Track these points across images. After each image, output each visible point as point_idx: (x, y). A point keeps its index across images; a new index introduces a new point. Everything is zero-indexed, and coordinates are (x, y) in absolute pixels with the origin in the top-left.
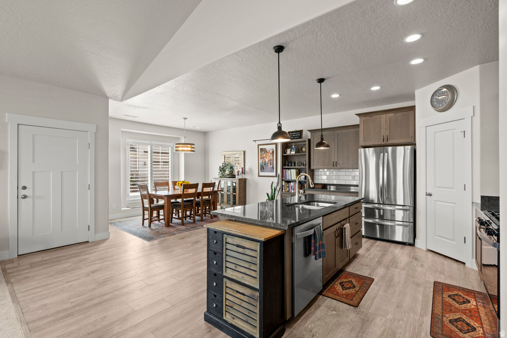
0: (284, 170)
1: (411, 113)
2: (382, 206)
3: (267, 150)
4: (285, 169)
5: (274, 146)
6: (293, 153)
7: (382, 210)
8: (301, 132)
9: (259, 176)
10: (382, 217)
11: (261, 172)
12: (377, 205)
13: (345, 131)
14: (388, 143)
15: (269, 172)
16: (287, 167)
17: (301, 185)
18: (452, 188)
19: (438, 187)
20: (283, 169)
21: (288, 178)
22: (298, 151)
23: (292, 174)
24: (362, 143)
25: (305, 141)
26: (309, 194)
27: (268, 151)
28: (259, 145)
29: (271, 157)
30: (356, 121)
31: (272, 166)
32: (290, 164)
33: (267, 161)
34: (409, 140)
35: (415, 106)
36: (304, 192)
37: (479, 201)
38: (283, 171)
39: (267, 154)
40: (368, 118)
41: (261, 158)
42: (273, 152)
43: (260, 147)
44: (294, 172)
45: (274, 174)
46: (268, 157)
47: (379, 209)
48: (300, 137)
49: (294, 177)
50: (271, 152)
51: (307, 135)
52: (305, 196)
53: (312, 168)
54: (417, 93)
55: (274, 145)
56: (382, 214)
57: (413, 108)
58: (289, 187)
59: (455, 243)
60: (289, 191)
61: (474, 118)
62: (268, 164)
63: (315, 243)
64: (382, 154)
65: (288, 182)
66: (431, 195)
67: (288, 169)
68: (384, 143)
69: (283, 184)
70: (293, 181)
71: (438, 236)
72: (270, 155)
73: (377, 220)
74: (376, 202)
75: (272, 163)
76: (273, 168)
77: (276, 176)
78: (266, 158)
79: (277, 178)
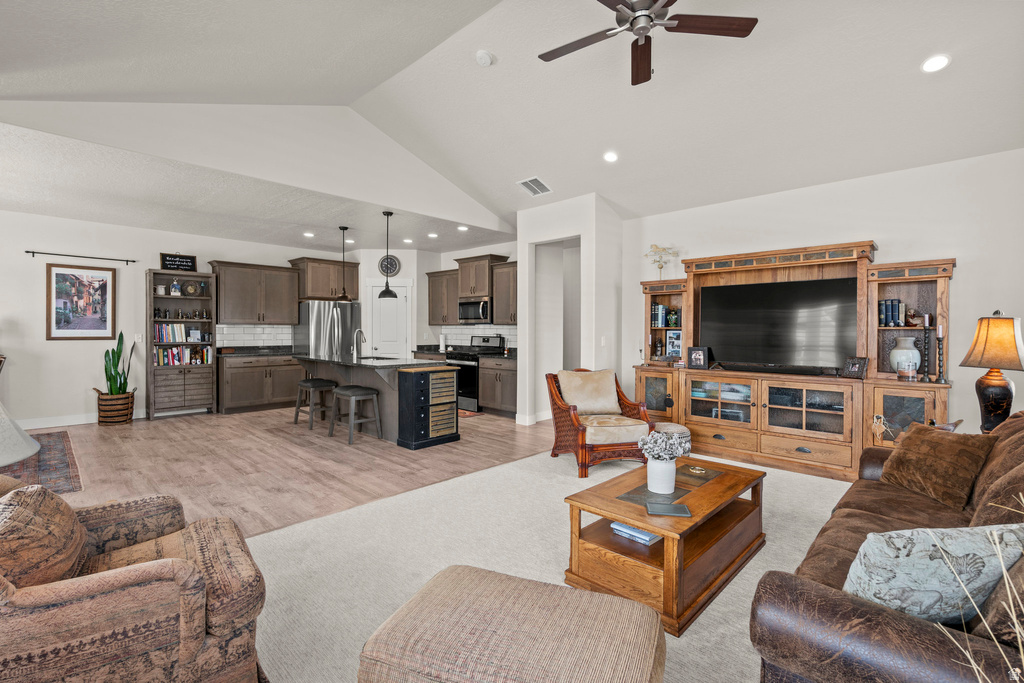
0: (156, 326)
1: (355, 269)
3: (85, 280)
4: (157, 322)
5: (108, 276)
6: (176, 294)
8: (193, 259)
9: (49, 338)
11: (59, 327)
13: (274, 273)
14: (336, 297)
15: (90, 328)
16: (163, 319)
18: (396, 341)
20: (154, 323)
21: (168, 338)
23: (175, 332)
24: (309, 293)
27: (87, 283)
28: (49, 266)
29: (97, 297)
31: (98, 316)
33: (81, 303)
34: (353, 297)
35: (358, 264)
38: (153, 327)
39: (85, 290)
41: (59, 296)
42: (103, 287)
43: (55, 271)
44: (180, 328)
45: (108, 332)
46: (85, 295)
48: (193, 268)
50: (97, 285)
55: (111, 273)
57: (355, 266)
58: (167, 356)
60: (168, 364)
62: (85, 310)
65: (167, 347)
66: (377, 350)
67: (168, 323)
72: (92, 291)
75: (98, 309)
76: (103, 320)
77: (113, 338)
78: (80, 298)
79: (116, 341)
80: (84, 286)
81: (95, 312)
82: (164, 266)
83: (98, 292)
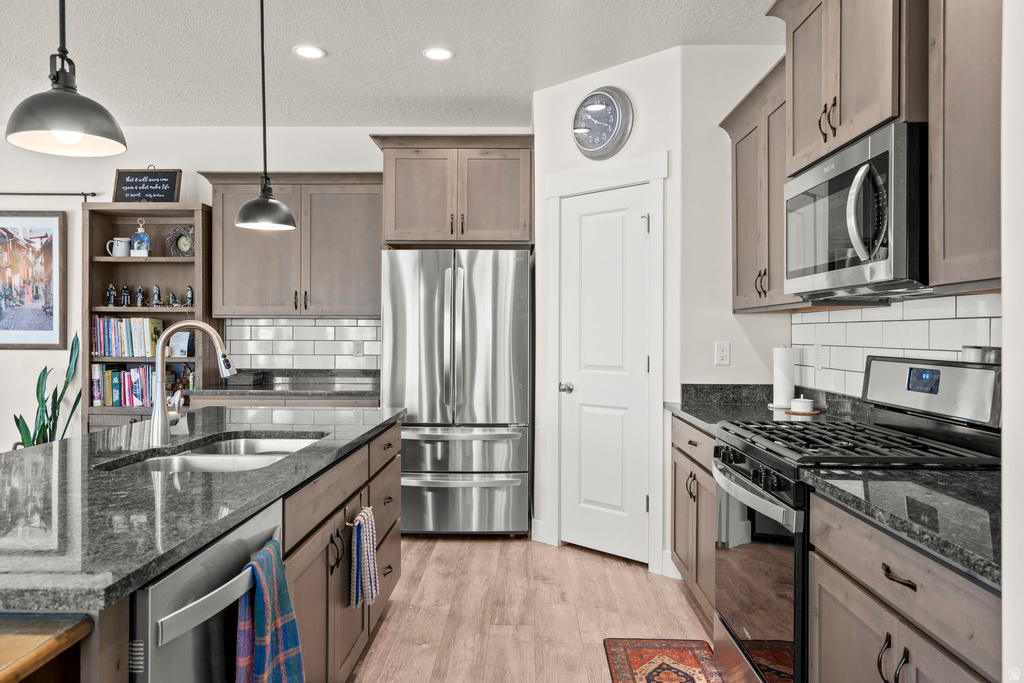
0: (100, 322)
1: (523, 154)
2: (439, 431)
3: (20, 237)
4: (102, 314)
5: (52, 225)
6: (140, 253)
7: (439, 444)
8: (173, 177)
10: (442, 467)
12: (427, 431)
13: (334, 190)
14: (464, 237)
15: (29, 327)
16: (111, 308)
17: (176, 377)
18: (620, 368)
19: (588, 367)
20: (93, 315)
21: (119, 351)
22: (159, 247)
23: (133, 336)
24: (390, 233)
25: (190, 213)
26: (206, 410)
27: (22, 242)
29: (39, 268)
30: (373, 160)
31: (41, 304)
32: (126, 298)
33: (17, 282)
34: (518, 235)
35: (531, 138)
36: (187, 403)
37: (676, 398)
38: (92, 324)
39: (20, 254)
40: (409, 154)
42: (47, 247)
44: (142, 327)
45: (53, 336)
46: (22, 265)
47: (432, 441)
48: (171, 195)
49: (142, 348)
50: (37, 245)
51: (196, 192)
52: (191, 417)
53: (217, 312)
54: (539, 98)
56: (439, 457)
57: (527, 142)
58: (120, 386)
59: (626, 514)
60: (120, 403)
61: (668, 182)
62: (21, 294)
63: (256, 630)
64: (449, 272)
65: (120, 367)
66: (570, 390)
67: (119, 315)
68: (454, 237)
69: (97, 375)
70: (137, 364)
71: (588, 501)
72: (31, 257)
73: (428, 478)
74: (425, 420)
75: (41, 292)
76: (47, 311)
77: (63, 345)
78: (15, 271)
79: (68, 352)
80: (20, 247)
81: (36, 297)
82: (119, 196)
83: (40, 260)
